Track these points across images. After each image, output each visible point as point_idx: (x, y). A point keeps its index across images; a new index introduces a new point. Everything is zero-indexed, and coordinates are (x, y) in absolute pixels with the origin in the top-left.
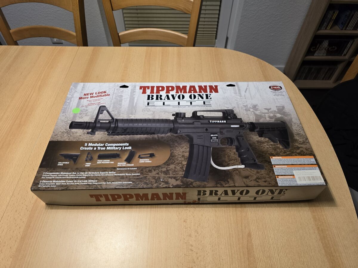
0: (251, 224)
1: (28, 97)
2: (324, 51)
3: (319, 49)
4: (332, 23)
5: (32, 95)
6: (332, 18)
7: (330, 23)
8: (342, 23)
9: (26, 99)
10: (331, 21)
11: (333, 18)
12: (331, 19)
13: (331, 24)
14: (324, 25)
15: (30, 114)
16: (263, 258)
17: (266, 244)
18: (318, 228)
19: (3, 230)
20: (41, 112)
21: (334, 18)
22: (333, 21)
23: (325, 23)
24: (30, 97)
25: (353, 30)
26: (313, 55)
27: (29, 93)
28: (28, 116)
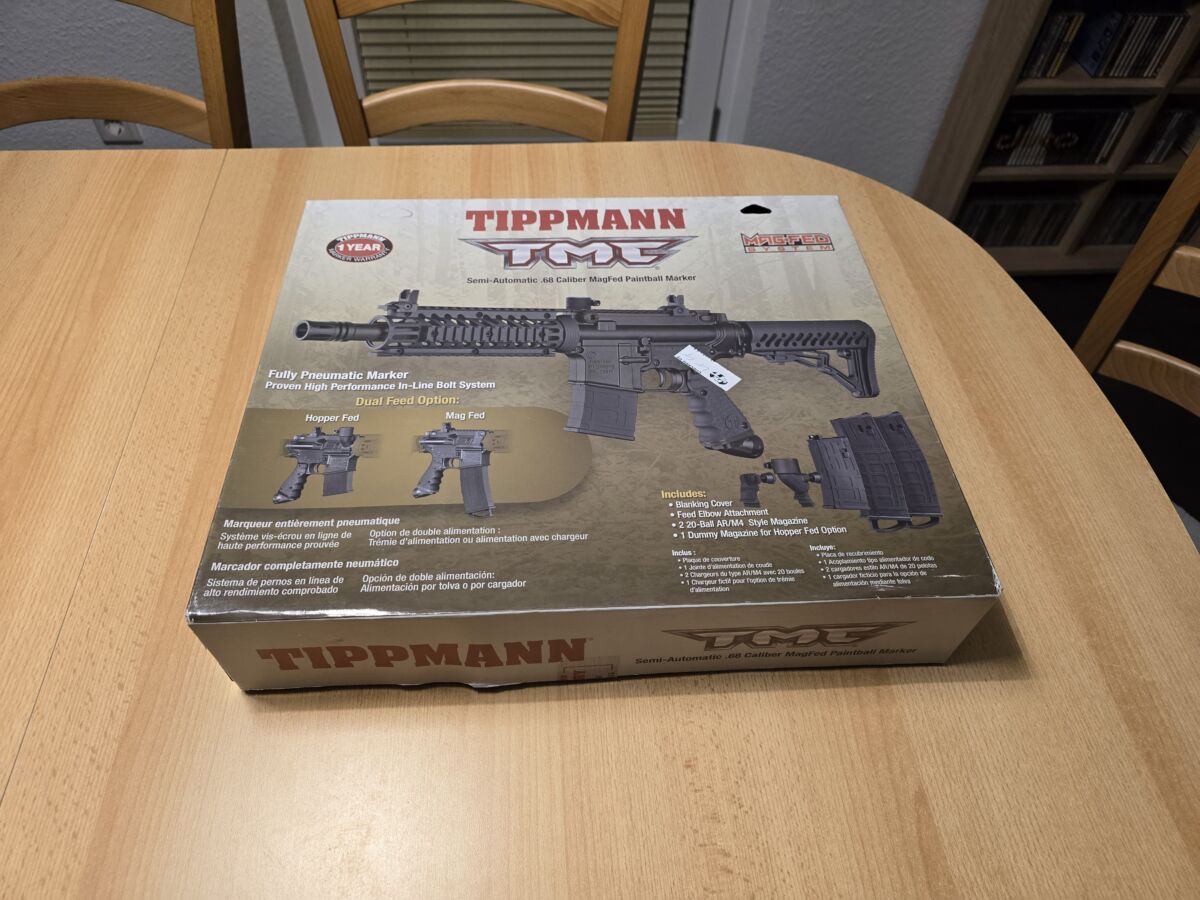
0: (922, 759)
1: (55, 339)
2: (1037, 148)
3: (1022, 143)
4: (1064, 54)
5: (70, 330)
6: (1064, 37)
7: (1058, 54)
8: (1095, 56)
9: (48, 346)
10: (1061, 49)
11: (1065, 40)
12: (1060, 41)
13: (1061, 57)
14: (1039, 63)
15: (70, 401)
16: (978, 880)
17: (983, 826)
18: (1149, 754)
19: (11, 851)
20: (110, 391)
21: (1071, 40)
22: (1066, 50)
23: (1042, 57)
24: (62, 338)
25: (1129, 76)
26: (1003, 164)
27: (58, 325)
28: (61, 411)
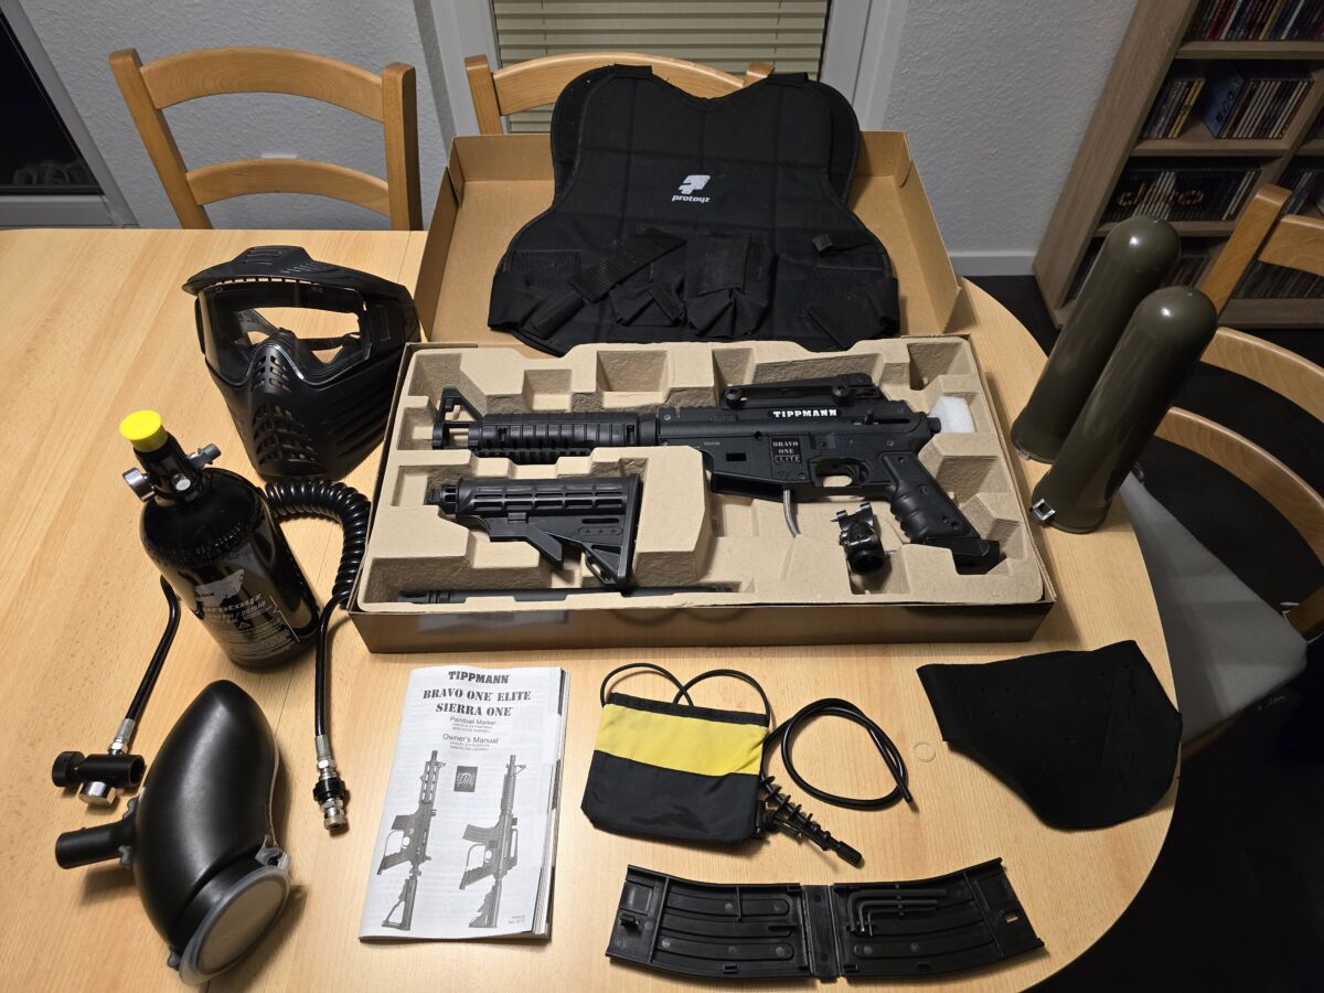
2: (1160, 205)
3: (1146, 199)
4: (1184, 118)
6: (1184, 101)
7: (1179, 117)
8: (1219, 118)
10: (1182, 112)
11: (1186, 103)
12: (1181, 105)
13: (1182, 120)
14: (1160, 125)
21: (1192, 104)
22: (1187, 113)
23: (1163, 119)
25: (1253, 137)
